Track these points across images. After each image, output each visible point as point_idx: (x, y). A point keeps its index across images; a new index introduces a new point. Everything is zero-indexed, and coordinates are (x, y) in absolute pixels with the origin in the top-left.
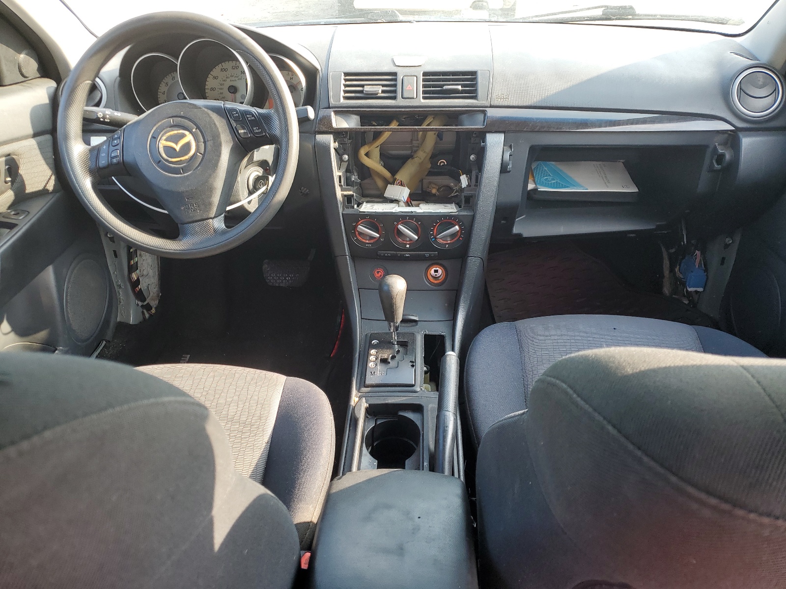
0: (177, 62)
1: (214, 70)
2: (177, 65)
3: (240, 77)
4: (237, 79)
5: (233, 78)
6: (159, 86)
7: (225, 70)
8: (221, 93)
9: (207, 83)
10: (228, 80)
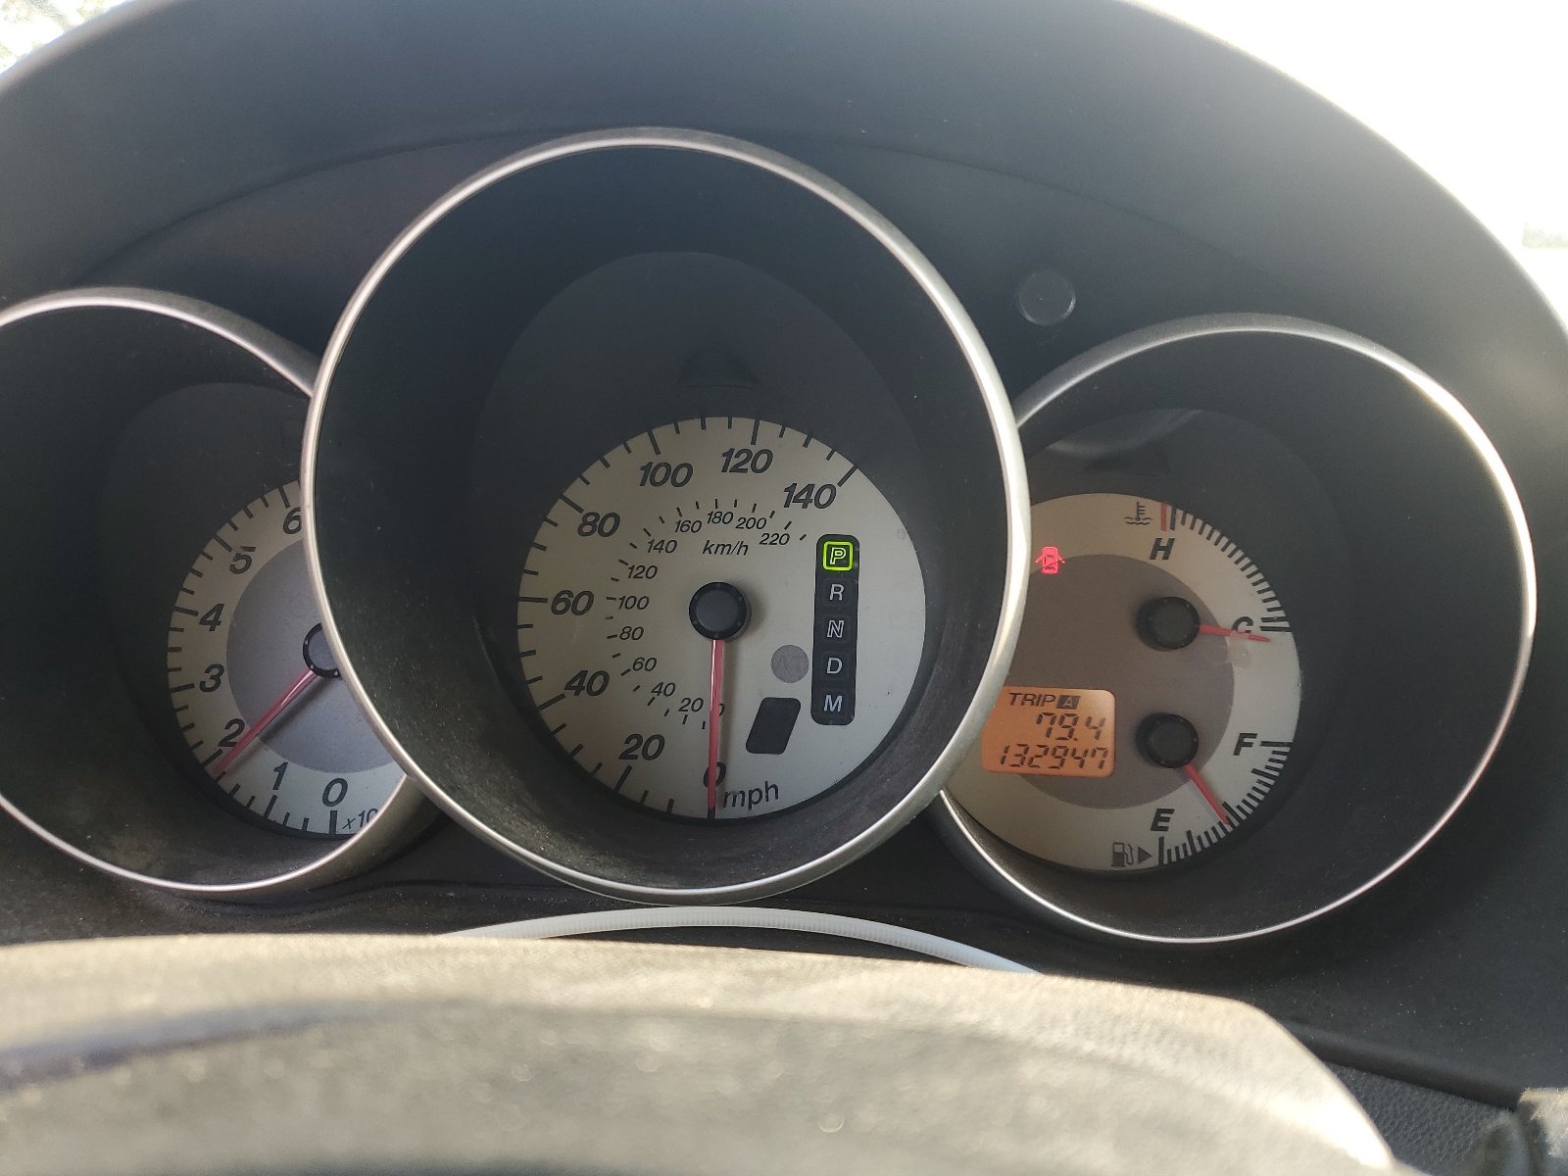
0: (312, 378)
1: (594, 471)
2: (305, 401)
3: (774, 526)
4: (752, 537)
5: (728, 534)
6: (187, 568)
7: (671, 475)
8: (631, 633)
9: (534, 559)
10: (691, 543)
